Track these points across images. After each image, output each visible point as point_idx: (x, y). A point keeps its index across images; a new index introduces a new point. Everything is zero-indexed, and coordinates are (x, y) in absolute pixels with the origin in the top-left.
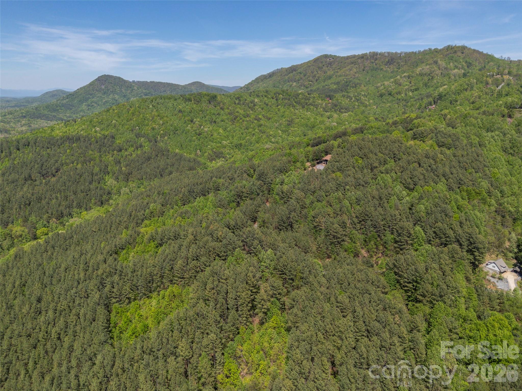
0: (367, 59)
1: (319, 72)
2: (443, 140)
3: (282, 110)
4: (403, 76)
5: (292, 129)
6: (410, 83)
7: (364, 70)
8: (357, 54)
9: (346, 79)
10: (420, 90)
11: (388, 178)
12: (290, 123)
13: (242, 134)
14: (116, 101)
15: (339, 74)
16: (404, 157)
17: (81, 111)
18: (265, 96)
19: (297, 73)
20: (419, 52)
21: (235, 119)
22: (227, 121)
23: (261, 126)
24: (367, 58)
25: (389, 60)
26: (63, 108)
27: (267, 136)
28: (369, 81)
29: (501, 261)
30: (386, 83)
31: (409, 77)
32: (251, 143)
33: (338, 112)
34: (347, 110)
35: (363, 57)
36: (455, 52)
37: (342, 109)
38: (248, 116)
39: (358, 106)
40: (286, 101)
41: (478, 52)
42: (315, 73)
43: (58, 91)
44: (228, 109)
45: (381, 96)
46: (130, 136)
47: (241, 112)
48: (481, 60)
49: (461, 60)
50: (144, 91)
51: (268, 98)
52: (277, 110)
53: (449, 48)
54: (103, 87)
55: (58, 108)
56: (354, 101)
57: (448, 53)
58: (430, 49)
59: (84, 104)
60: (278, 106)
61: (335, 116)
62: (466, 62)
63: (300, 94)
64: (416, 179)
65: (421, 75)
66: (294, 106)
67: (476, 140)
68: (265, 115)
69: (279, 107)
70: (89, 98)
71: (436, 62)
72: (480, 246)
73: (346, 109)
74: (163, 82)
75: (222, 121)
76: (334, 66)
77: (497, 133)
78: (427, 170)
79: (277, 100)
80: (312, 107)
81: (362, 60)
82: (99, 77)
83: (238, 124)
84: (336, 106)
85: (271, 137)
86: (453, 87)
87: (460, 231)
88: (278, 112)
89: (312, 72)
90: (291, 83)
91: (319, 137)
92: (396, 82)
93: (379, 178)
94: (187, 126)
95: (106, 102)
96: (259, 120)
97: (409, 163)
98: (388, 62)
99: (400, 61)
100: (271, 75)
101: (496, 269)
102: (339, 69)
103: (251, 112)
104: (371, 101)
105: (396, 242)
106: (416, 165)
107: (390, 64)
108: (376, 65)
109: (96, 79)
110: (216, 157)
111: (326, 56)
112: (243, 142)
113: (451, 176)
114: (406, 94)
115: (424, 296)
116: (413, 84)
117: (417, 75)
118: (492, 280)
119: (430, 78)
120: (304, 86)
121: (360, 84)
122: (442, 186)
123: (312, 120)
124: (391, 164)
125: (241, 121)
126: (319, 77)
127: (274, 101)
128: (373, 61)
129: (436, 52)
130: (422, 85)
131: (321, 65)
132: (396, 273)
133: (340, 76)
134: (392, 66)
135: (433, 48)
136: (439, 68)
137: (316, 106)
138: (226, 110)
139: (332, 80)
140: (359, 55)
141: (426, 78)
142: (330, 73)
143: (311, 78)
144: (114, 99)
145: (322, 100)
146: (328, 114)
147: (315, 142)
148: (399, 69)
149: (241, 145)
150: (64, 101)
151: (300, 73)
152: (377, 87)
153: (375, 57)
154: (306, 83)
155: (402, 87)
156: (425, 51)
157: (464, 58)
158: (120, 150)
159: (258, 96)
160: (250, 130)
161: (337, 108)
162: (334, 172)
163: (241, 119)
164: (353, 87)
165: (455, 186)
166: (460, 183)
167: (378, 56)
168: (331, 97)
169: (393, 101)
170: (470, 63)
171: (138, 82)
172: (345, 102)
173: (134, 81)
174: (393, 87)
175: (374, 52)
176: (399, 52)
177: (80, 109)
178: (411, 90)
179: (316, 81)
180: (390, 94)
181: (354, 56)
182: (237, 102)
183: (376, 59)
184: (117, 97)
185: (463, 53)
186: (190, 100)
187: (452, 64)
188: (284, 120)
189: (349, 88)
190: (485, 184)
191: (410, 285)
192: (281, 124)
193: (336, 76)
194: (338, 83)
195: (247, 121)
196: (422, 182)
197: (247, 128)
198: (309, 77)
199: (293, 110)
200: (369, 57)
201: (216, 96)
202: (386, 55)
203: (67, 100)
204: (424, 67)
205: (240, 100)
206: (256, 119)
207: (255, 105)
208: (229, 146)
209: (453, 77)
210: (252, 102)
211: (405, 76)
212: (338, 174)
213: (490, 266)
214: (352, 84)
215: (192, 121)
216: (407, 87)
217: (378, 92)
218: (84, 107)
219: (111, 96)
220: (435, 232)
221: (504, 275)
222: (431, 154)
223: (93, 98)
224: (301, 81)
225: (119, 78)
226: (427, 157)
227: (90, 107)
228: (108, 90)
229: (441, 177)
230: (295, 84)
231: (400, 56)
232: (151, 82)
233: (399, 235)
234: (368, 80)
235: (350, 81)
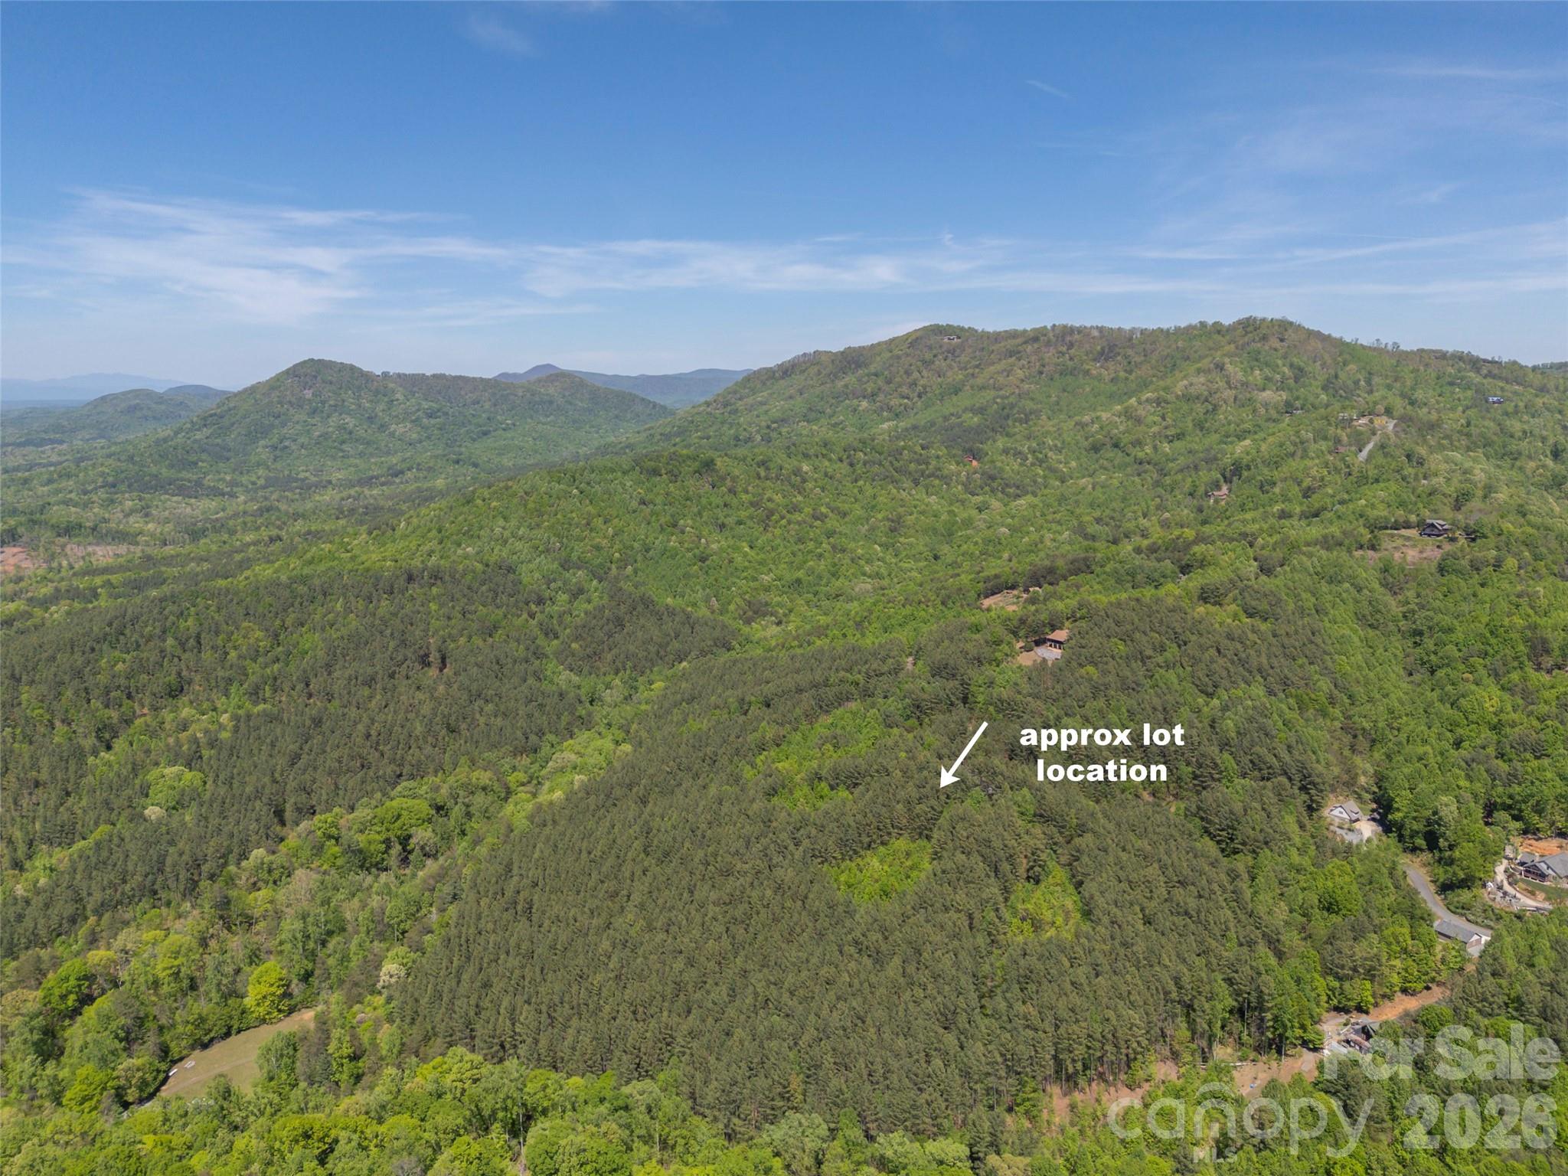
0: (1048, 343)
1: (925, 373)
2: (1254, 603)
3: (869, 491)
4: (1144, 398)
5: (902, 540)
6: (1164, 418)
7: (1041, 373)
8: (1020, 328)
9: (1003, 398)
10: (1188, 438)
11: (1172, 676)
12: (896, 526)
13: (794, 554)
14: (351, 433)
15: (979, 381)
16: (1193, 638)
17: (258, 465)
18: (824, 456)
19: (868, 375)
20: (1178, 329)
21: (768, 518)
22: (749, 523)
23: (830, 534)
24: (1049, 341)
25: (1103, 349)
26: (204, 456)
27: (853, 560)
28: (1058, 404)
29: (1352, 805)
30: (1105, 416)
31: (1158, 402)
32: (820, 578)
33: (1000, 495)
34: (1021, 491)
35: (1036, 337)
36: (1264, 338)
37: (1007, 485)
38: (795, 509)
39: (1045, 477)
40: (876, 469)
41: (1318, 335)
42: (916, 375)
43: (137, 393)
44: (746, 492)
45: (1096, 448)
46: (549, 564)
47: (778, 498)
48: (1327, 357)
49: (1280, 362)
50: (425, 405)
51: (830, 460)
52: (856, 491)
53: (1249, 326)
54: (308, 394)
55: (193, 458)
56: (1033, 464)
57: (1246, 339)
58: (1203, 324)
59: (262, 443)
60: (856, 481)
61: (995, 504)
62: (1292, 366)
63: (904, 448)
64: (1216, 678)
65: (1187, 398)
66: (894, 481)
67: (1309, 601)
68: (833, 504)
69: (861, 483)
70: (272, 426)
71: (1220, 367)
72: (1318, 780)
73: (1018, 487)
74: (471, 375)
75: (740, 523)
76: (964, 358)
77: (1347, 585)
78: (1233, 662)
79: (851, 465)
80: (937, 482)
81: (1036, 346)
82: (295, 366)
83: (778, 531)
84: (993, 478)
85: (862, 562)
86: (1264, 447)
87: (1287, 758)
88: (859, 497)
89: (908, 373)
90: (855, 402)
91: (996, 576)
92: (1127, 414)
93: (1157, 676)
94: (669, 541)
95: (325, 436)
96: (822, 518)
97: (1203, 648)
98: (1102, 353)
99: (1130, 352)
100: (787, 370)
101: (1345, 816)
102: (977, 366)
103: (800, 498)
104: (1073, 464)
105: (1196, 777)
106: (1213, 652)
107: (1106, 360)
108: (1071, 359)
109: (287, 372)
110: (756, 613)
111: (937, 330)
112: (800, 574)
113: (1271, 671)
114: (1155, 448)
115: (1244, 844)
116: (1169, 421)
117: (1177, 397)
118: (1339, 831)
119: (1210, 407)
120: (890, 409)
121: (1037, 413)
122: (1257, 690)
123: (944, 517)
124: (1172, 652)
125: (784, 522)
126: (924, 387)
127: (844, 468)
128: (1064, 349)
129: (1219, 332)
130: (1190, 425)
131: (928, 356)
132: (1202, 819)
133: (982, 388)
134: (1111, 364)
135: (1210, 322)
136: (1228, 383)
137: (946, 479)
138: (744, 497)
139: (964, 400)
140: (1025, 331)
141: (1200, 408)
142: (955, 376)
143: (905, 390)
144: (342, 428)
145: (958, 464)
146: (978, 499)
147: (989, 585)
148: (1130, 372)
149: (799, 581)
150: (198, 436)
151: (876, 375)
152: (1082, 425)
153: (1068, 338)
154: (895, 402)
155: (1143, 428)
156: (1190, 328)
157: (1285, 357)
158: (540, 601)
159: (806, 456)
160: (811, 545)
161: (995, 485)
162: (1081, 665)
163: (783, 518)
164: (1021, 421)
165: (1277, 688)
166: (1285, 683)
167: (1076, 337)
168: (975, 455)
169: (1127, 465)
170: (1301, 370)
171: (399, 375)
172: (1011, 467)
173: (385, 375)
174: (1122, 428)
175: (1065, 327)
176: (1127, 326)
177: (253, 459)
178: (1167, 437)
179: (920, 396)
180: (1116, 446)
181: (1013, 335)
182: (763, 474)
183: (1071, 345)
184: (350, 422)
185: (1282, 340)
186: (656, 472)
187: (1257, 372)
188: (880, 516)
189: (1010, 422)
190: (1325, 685)
191: (1224, 833)
192: (872, 529)
193: (972, 387)
194: (981, 411)
195: (799, 523)
196: (1225, 683)
197: (800, 540)
198: (900, 386)
199: (894, 491)
200: (1054, 339)
201: (712, 461)
202: (1096, 333)
203: (206, 431)
204: (1195, 380)
205: (768, 469)
206: (817, 518)
207: (804, 481)
208: (777, 587)
209: (1263, 411)
210: (797, 472)
211: (1147, 400)
212: (1091, 669)
213: (1336, 812)
214: (1019, 413)
215: (675, 526)
216: (1155, 429)
217: (1087, 439)
218: (261, 450)
219: (335, 417)
220: (1251, 761)
221: (1357, 825)
222: (1237, 633)
223: (284, 425)
224: (881, 397)
225: (352, 368)
226: (1230, 637)
227: (278, 453)
228: (323, 403)
229: (1255, 672)
230: (864, 404)
231: (1130, 339)
232: (434, 376)
233: (1200, 766)
234: (1054, 399)
235: (1012, 406)
